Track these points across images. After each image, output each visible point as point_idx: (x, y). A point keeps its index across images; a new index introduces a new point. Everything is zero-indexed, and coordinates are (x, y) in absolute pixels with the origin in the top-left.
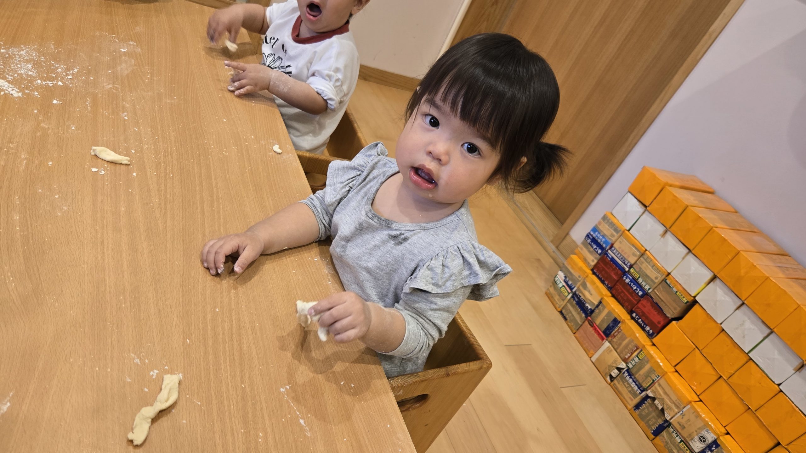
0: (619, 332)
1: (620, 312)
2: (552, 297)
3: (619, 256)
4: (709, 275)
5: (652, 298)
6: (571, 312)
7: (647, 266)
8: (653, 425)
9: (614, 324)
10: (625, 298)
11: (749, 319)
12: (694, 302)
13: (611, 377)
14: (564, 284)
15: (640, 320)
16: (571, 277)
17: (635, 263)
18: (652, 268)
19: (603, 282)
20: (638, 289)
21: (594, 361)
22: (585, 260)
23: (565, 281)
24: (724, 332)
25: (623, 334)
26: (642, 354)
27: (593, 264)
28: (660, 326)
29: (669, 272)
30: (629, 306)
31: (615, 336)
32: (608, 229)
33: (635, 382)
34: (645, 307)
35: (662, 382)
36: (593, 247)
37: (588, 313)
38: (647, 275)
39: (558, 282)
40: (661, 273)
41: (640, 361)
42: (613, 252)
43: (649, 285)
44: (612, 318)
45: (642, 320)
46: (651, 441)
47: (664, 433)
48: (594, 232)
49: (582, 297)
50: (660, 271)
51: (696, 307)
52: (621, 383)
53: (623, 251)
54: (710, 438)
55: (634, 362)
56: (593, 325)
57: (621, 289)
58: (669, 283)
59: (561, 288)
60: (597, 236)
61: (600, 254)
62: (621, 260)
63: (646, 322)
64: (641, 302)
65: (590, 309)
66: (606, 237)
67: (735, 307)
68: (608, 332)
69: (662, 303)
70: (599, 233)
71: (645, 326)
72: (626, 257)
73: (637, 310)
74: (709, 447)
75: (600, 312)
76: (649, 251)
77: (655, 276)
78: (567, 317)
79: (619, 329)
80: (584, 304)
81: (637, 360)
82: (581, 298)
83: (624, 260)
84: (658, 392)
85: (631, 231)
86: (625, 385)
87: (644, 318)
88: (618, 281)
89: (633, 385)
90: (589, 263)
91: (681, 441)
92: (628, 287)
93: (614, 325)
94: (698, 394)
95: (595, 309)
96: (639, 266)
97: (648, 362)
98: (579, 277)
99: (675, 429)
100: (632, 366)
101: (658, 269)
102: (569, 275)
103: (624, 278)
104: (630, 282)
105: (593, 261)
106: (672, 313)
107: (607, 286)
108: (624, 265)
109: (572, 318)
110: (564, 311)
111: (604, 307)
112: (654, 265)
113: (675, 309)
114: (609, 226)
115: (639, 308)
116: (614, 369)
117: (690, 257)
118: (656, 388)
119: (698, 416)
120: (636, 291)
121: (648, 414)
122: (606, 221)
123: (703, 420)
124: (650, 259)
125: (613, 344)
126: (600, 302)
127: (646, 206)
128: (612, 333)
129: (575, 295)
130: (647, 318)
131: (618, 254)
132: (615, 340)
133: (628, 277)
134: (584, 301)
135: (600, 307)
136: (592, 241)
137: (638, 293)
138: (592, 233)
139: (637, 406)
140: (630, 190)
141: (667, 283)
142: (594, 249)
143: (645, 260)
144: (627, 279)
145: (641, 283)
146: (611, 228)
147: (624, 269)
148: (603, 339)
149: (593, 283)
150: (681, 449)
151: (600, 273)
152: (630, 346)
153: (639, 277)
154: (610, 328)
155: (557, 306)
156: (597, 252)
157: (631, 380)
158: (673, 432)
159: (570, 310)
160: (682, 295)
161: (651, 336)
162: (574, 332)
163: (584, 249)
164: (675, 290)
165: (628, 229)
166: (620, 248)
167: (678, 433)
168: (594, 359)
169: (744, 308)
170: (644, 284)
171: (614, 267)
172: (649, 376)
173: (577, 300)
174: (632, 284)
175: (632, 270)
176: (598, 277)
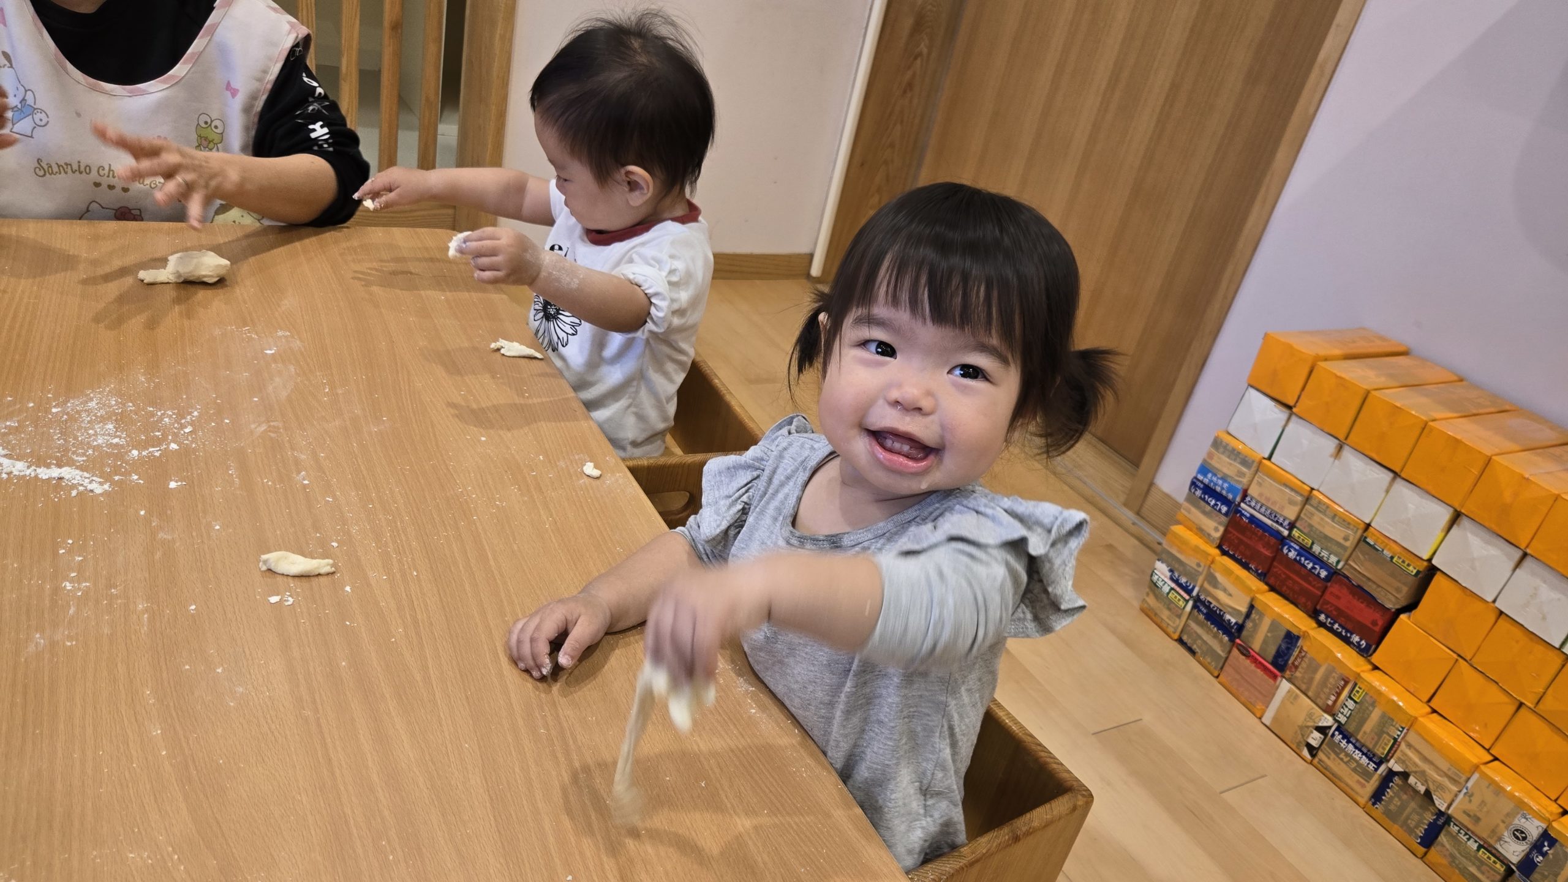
0: (1303, 657)
1: (1294, 618)
2: (1156, 614)
3: (1263, 510)
4: (1445, 514)
5: (1347, 577)
6: (1200, 637)
7: (1322, 519)
8: (1417, 827)
9: (1288, 643)
10: (1297, 588)
11: (1545, 582)
12: (1431, 571)
13: (1310, 748)
14: (1173, 585)
15: (1336, 626)
16: (1181, 569)
17: (1298, 517)
18: (1333, 521)
19: (1245, 566)
20: (1316, 566)
21: (1268, 723)
22: (1200, 531)
23: (1172, 579)
24: (1503, 616)
25: (1312, 660)
26: (1358, 692)
27: (1218, 535)
28: (1377, 629)
29: (1367, 521)
30: (1309, 603)
31: (1296, 667)
32: (1231, 464)
33: (1360, 750)
34: (1338, 598)
35: (1412, 737)
36: (1209, 504)
37: (1234, 632)
38: (1326, 537)
39: (1160, 584)
40: (1351, 527)
41: (1358, 706)
42: (1250, 506)
43: (1336, 555)
44: (1282, 634)
45: (1340, 625)
46: (1422, 858)
47: (1442, 838)
48: (1205, 475)
49: (1214, 603)
50: (1349, 524)
51: (1438, 578)
52: (1333, 756)
53: (1268, 499)
54: (1534, 829)
55: (1347, 709)
56: (1250, 653)
57: (1285, 573)
58: (1372, 543)
59: (1168, 593)
60: (1211, 481)
61: (1226, 514)
62: (1269, 518)
63: (1349, 626)
64: (1330, 590)
65: (1236, 623)
66: (1229, 480)
67: (1512, 565)
68: (1280, 661)
69: (1370, 583)
70: (1215, 475)
71: (1349, 635)
72: (1278, 511)
73: (1325, 607)
74: (1537, 847)
75: (1256, 626)
76: (1318, 491)
77: (1342, 535)
78: (1194, 647)
79: (1300, 652)
80: (1221, 617)
81: (1351, 704)
82: (1212, 606)
83: (1275, 516)
84: (1410, 759)
85: (1273, 459)
86: (1342, 759)
87: (1343, 619)
88: (1274, 559)
89: (1357, 755)
90: (1209, 535)
91: (1480, 847)
92: (1297, 566)
93: (1289, 646)
94: (1487, 747)
95: (1244, 622)
96: (1306, 521)
97: (1373, 704)
98: (1199, 565)
99: (1461, 826)
100: (1346, 719)
101: (1344, 521)
102: (1177, 566)
103: (1285, 551)
104: (1297, 555)
105: (1216, 529)
106: (1393, 599)
107: (1256, 571)
108: (1277, 526)
109: (1204, 648)
110: (1185, 638)
111: (1261, 615)
112: (1335, 515)
113: (1398, 590)
114: (1229, 457)
115: (1328, 603)
116: (1312, 732)
117: (1400, 486)
118: (1404, 754)
119: (1499, 790)
120: (1313, 571)
121: (1402, 808)
122: (1221, 450)
123: (1511, 796)
124: (1325, 504)
125: (1296, 683)
126: (1252, 607)
127: (1289, 407)
128: (1290, 662)
129: (1198, 603)
130: (1348, 618)
131: (1261, 507)
132: (1298, 674)
133: (1292, 547)
134: (1221, 610)
135: (1253, 616)
136: (1204, 493)
137: (1319, 573)
138: (1200, 477)
139: (1377, 796)
140: (1252, 384)
141: (1368, 544)
142: (1213, 507)
143: (1316, 508)
144: (1290, 551)
145: (1320, 553)
146: (1235, 460)
147: (1278, 533)
148: (1275, 677)
149: (1228, 572)
150: (1482, 862)
151: (1235, 551)
152: (1331, 680)
153: (1313, 543)
154: (1283, 652)
155: (1170, 630)
156: (1220, 511)
157: (1351, 747)
158: (1459, 831)
159: (1196, 633)
160: (1403, 562)
161: (1366, 652)
162: (1216, 674)
163: (1193, 510)
164: (1387, 553)
165: (1266, 456)
166: (1261, 495)
167: (1469, 833)
168: (1267, 719)
169: (1528, 563)
170: (1324, 554)
171: (1259, 534)
172: (1384, 732)
173: (1205, 611)
174: (1303, 559)
175: (1296, 533)
176: (1233, 557)
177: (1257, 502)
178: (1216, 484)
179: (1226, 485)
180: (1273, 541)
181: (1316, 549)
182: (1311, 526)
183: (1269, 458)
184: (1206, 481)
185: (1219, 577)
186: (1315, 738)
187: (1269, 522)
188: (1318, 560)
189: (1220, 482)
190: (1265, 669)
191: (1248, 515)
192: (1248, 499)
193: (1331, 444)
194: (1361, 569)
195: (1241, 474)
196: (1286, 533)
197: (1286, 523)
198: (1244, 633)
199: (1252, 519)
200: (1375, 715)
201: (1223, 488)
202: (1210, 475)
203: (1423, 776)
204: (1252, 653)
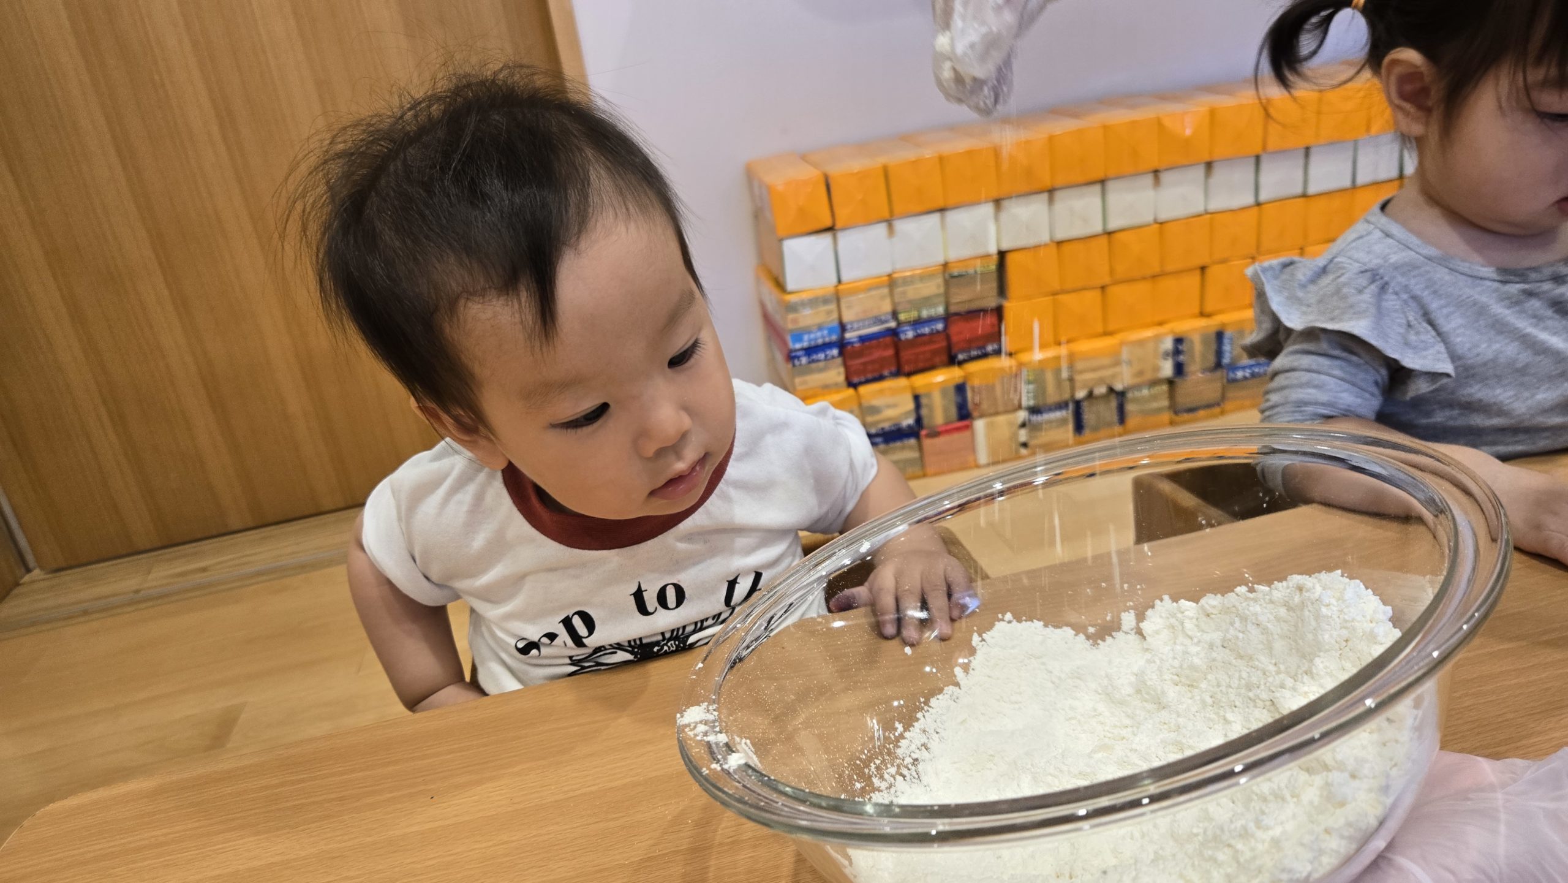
0: (978, 392)
3: (865, 324)
4: (990, 209)
5: (957, 313)
7: (914, 289)
8: (1112, 417)
9: (960, 394)
10: (928, 356)
11: (1071, 199)
12: (1003, 257)
13: (1025, 445)
15: (973, 353)
17: (894, 304)
18: (921, 283)
20: (932, 326)
21: (986, 462)
22: (827, 388)
24: (1061, 243)
25: (985, 387)
26: (1028, 375)
28: (995, 328)
29: (942, 262)
30: (944, 357)
31: (980, 403)
32: (816, 313)
33: (1052, 410)
34: (961, 333)
35: (1079, 365)
36: (819, 360)
37: (915, 431)
38: (925, 299)
40: (936, 275)
41: (1035, 383)
42: (853, 331)
43: (940, 305)
44: (953, 392)
45: (975, 350)
46: (1125, 433)
47: (1128, 408)
48: (801, 341)
49: (887, 425)
50: (933, 275)
51: (1010, 259)
52: (1041, 433)
53: (864, 312)
54: (1169, 344)
55: (1031, 393)
56: (938, 431)
57: (912, 354)
58: (957, 274)
60: (811, 340)
61: (838, 355)
62: (875, 326)
63: (979, 345)
64: (952, 333)
65: (913, 421)
66: (823, 326)
67: (1047, 206)
68: (964, 412)
69: (974, 302)
70: (809, 332)
71: (983, 351)
72: (877, 314)
73: (957, 348)
74: (1177, 352)
75: (931, 409)
76: (895, 272)
77: (933, 287)
79: (973, 391)
80: (899, 429)
81: (1031, 387)
82: (886, 430)
83: (878, 320)
84: (1087, 379)
85: (844, 280)
86: (1046, 429)
87: (973, 344)
88: (897, 354)
89: (1052, 415)
90: (836, 384)
91: (1149, 387)
92: (919, 340)
93: (962, 396)
94: (1104, 333)
95: (919, 414)
96: (904, 301)
97: (1044, 372)
99: (1134, 387)
100: (1033, 400)
101: (927, 276)
103: (903, 338)
104: (914, 332)
105: (839, 373)
106: (992, 298)
107: (891, 374)
108: (885, 325)
111: (929, 395)
112: (920, 278)
113: (990, 289)
114: (809, 309)
115: (957, 344)
116: (1019, 433)
117: (952, 216)
118: (1081, 381)
119: (1141, 343)
120: (932, 332)
121: (1098, 416)
123: (1149, 338)
124: (908, 276)
125: (987, 413)
126: (917, 398)
127: (829, 229)
128: (971, 405)
130: (977, 339)
131: (862, 323)
132: (983, 406)
133: (907, 330)
134: (899, 424)
135: (923, 402)
136: (808, 356)
137: (937, 330)
139: (1079, 427)
141: (955, 276)
142: (824, 360)
143: (903, 286)
144: (907, 334)
145: (929, 314)
146: (816, 307)
147: (889, 330)
148: (968, 427)
149: (877, 394)
150: (1154, 396)
151: (864, 376)
153: (919, 312)
154: (961, 404)
156: (833, 357)
157: (1045, 415)
158: (1135, 393)
160: (984, 267)
161: (1000, 351)
162: (923, 474)
163: (809, 378)
164: (971, 271)
166: (856, 314)
167: (1140, 387)
168: (984, 460)
169: (1055, 196)
170: (932, 312)
171: (874, 345)
172: (1061, 381)
174: (919, 330)
175: (902, 317)
176: (868, 381)
177: (858, 321)
178: (816, 339)
179: (825, 332)
180: (888, 339)
181: (925, 314)
182: (910, 302)
183: (839, 281)
184: (805, 344)
185: (876, 402)
186: (1023, 435)
187: (875, 329)
188: (931, 320)
189: (819, 334)
190: (958, 429)
191: (855, 340)
192: (849, 327)
193: (881, 229)
194: (962, 298)
195: (829, 313)
196: (893, 324)
197: (889, 317)
198: (926, 421)
199: (863, 339)
200: (1049, 377)
201: (823, 337)
202: (806, 337)
203: (1101, 381)
204: (940, 430)
